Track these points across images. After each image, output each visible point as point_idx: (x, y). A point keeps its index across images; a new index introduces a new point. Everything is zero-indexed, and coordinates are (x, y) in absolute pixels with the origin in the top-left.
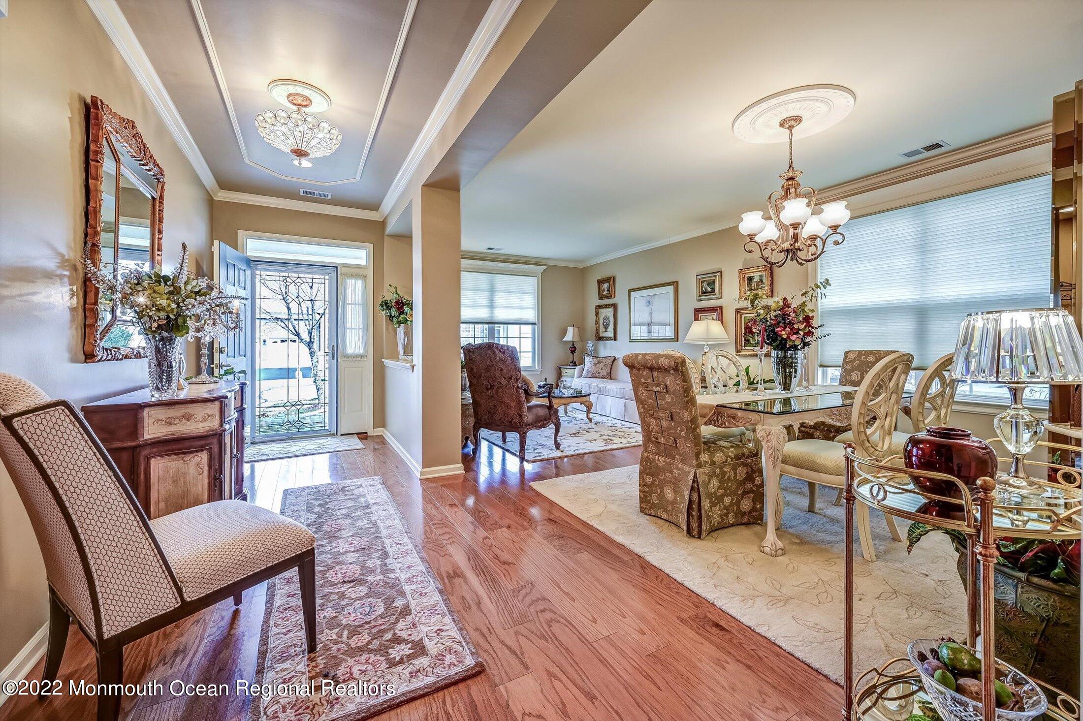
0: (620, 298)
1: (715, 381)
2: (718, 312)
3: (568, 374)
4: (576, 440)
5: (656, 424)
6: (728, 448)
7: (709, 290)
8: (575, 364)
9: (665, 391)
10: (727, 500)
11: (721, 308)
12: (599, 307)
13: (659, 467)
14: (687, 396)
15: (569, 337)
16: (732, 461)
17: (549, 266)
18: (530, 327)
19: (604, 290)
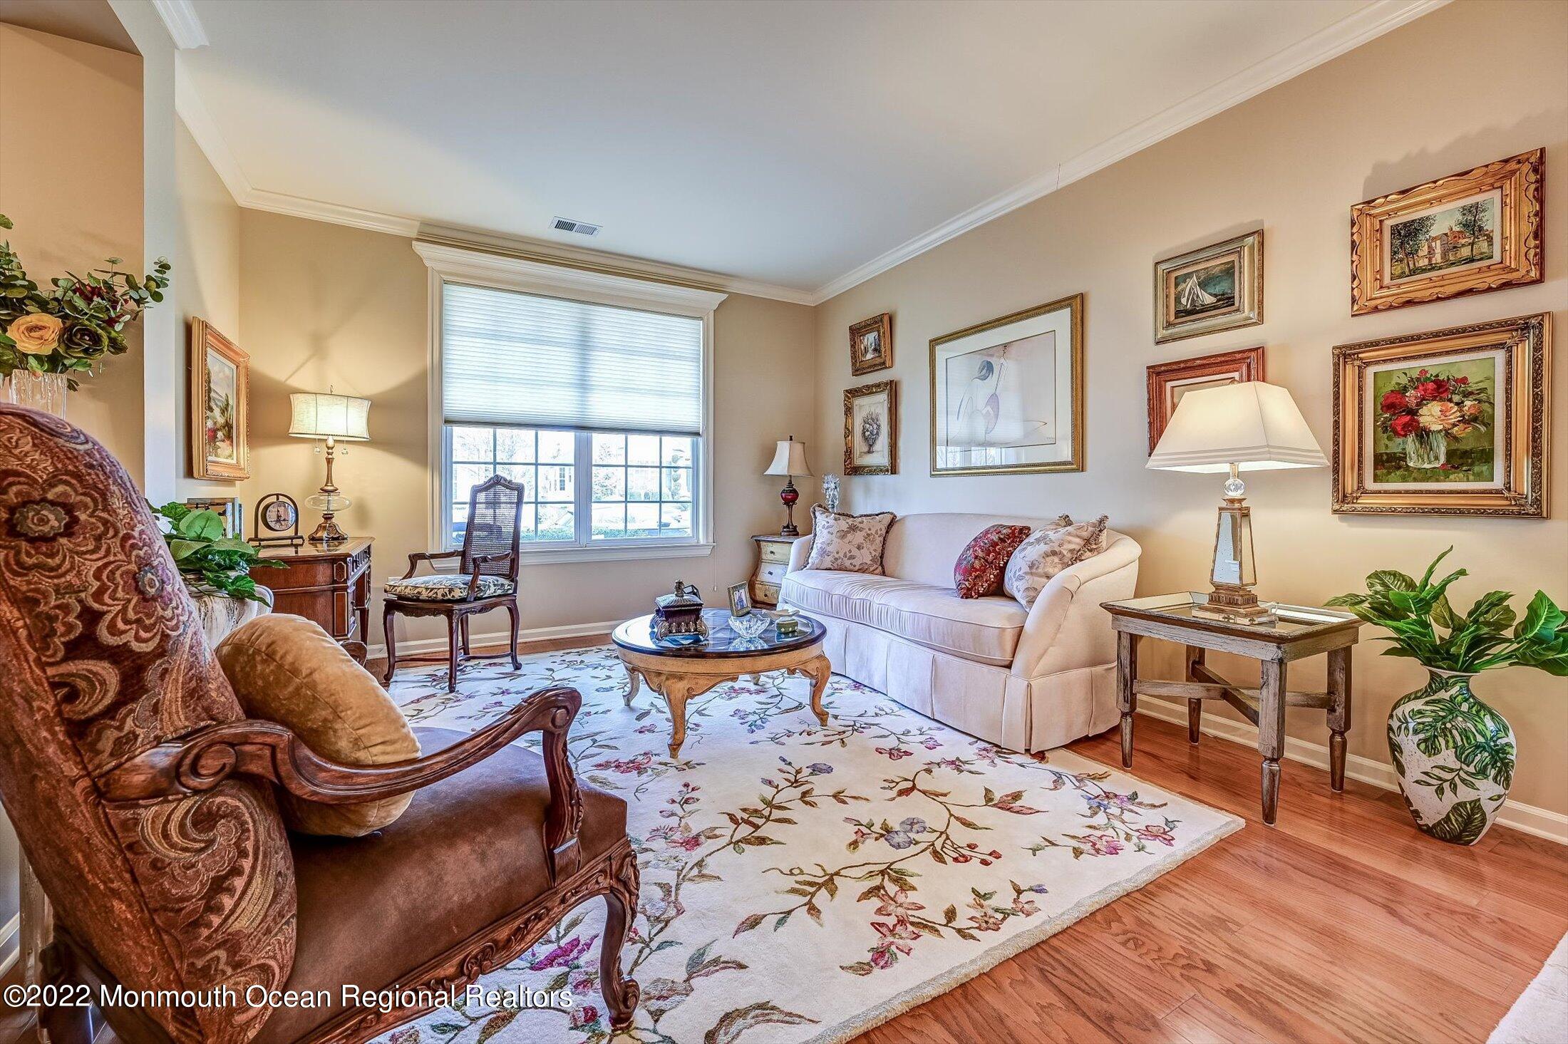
0: (906, 365)
2: (1250, 364)
3: (777, 556)
7: (1210, 300)
8: (794, 532)
11: (1263, 351)
12: (853, 393)
15: (779, 466)
17: (733, 297)
18: (686, 442)
19: (866, 351)
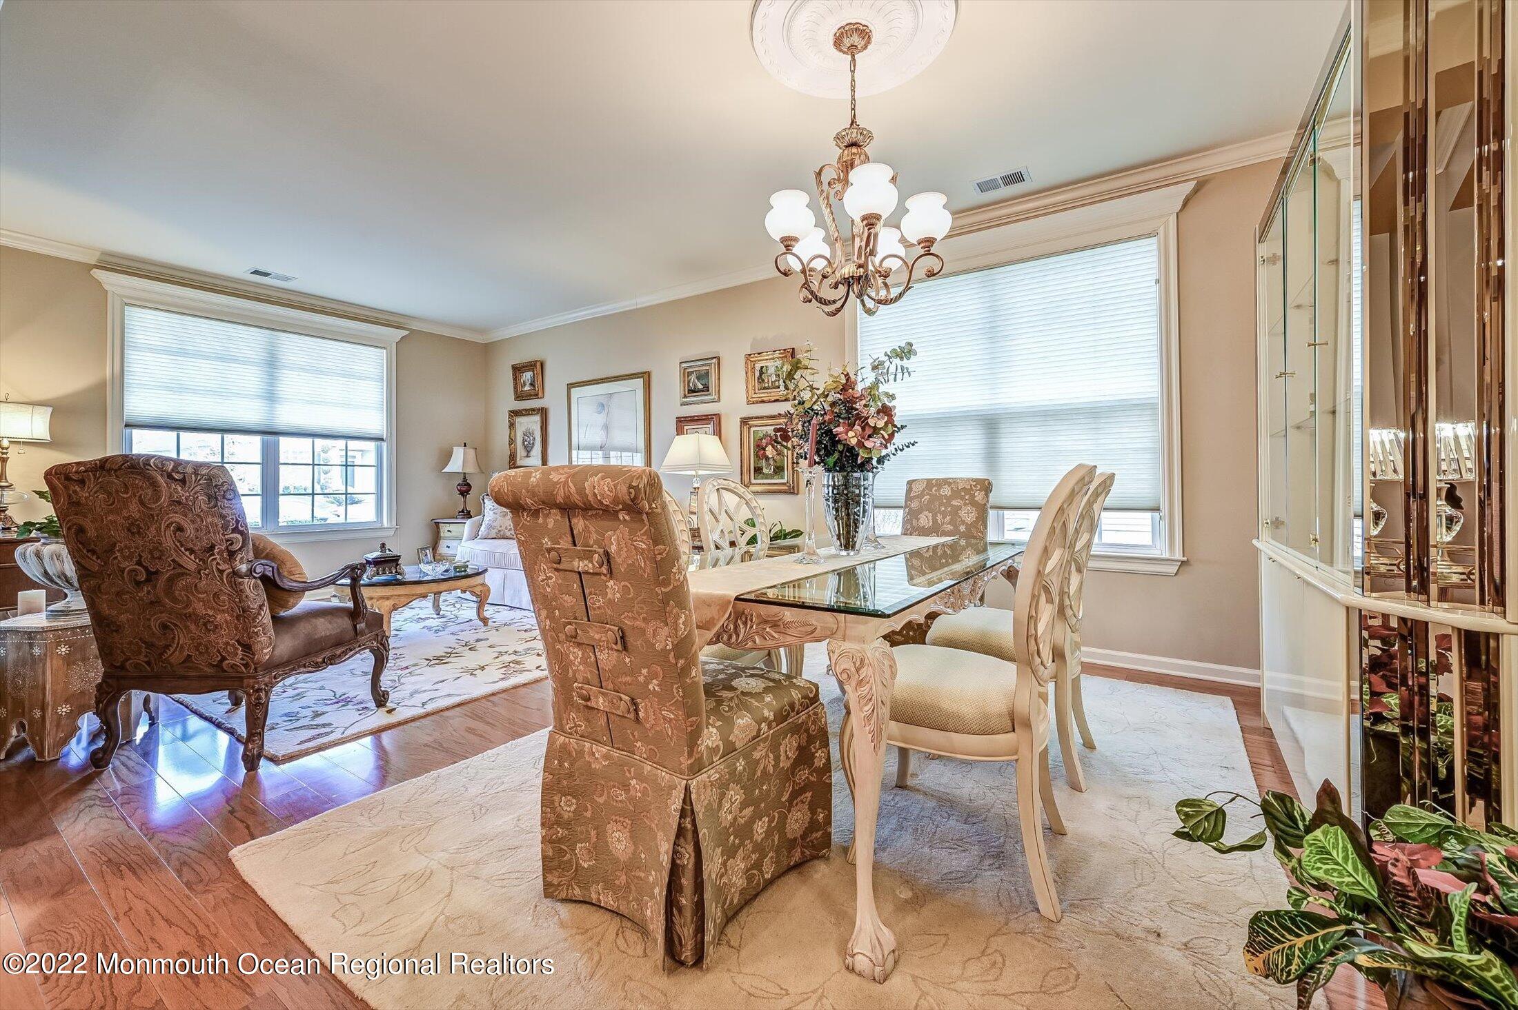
0: (552, 397)
1: (715, 536)
2: (712, 421)
3: (453, 534)
4: (440, 671)
5: (584, 661)
6: (758, 696)
7: (700, 387)
8: (468, 515)
9: (604, 570)
10: (760, 828)
11: (718, 415)
12: (516, 413)
13: (592, 774)
14: (666, 583)
15: (455, 466)
16: (770, 728)
17: (413, 331)
18: (371, 446)
19: (525, 384)
